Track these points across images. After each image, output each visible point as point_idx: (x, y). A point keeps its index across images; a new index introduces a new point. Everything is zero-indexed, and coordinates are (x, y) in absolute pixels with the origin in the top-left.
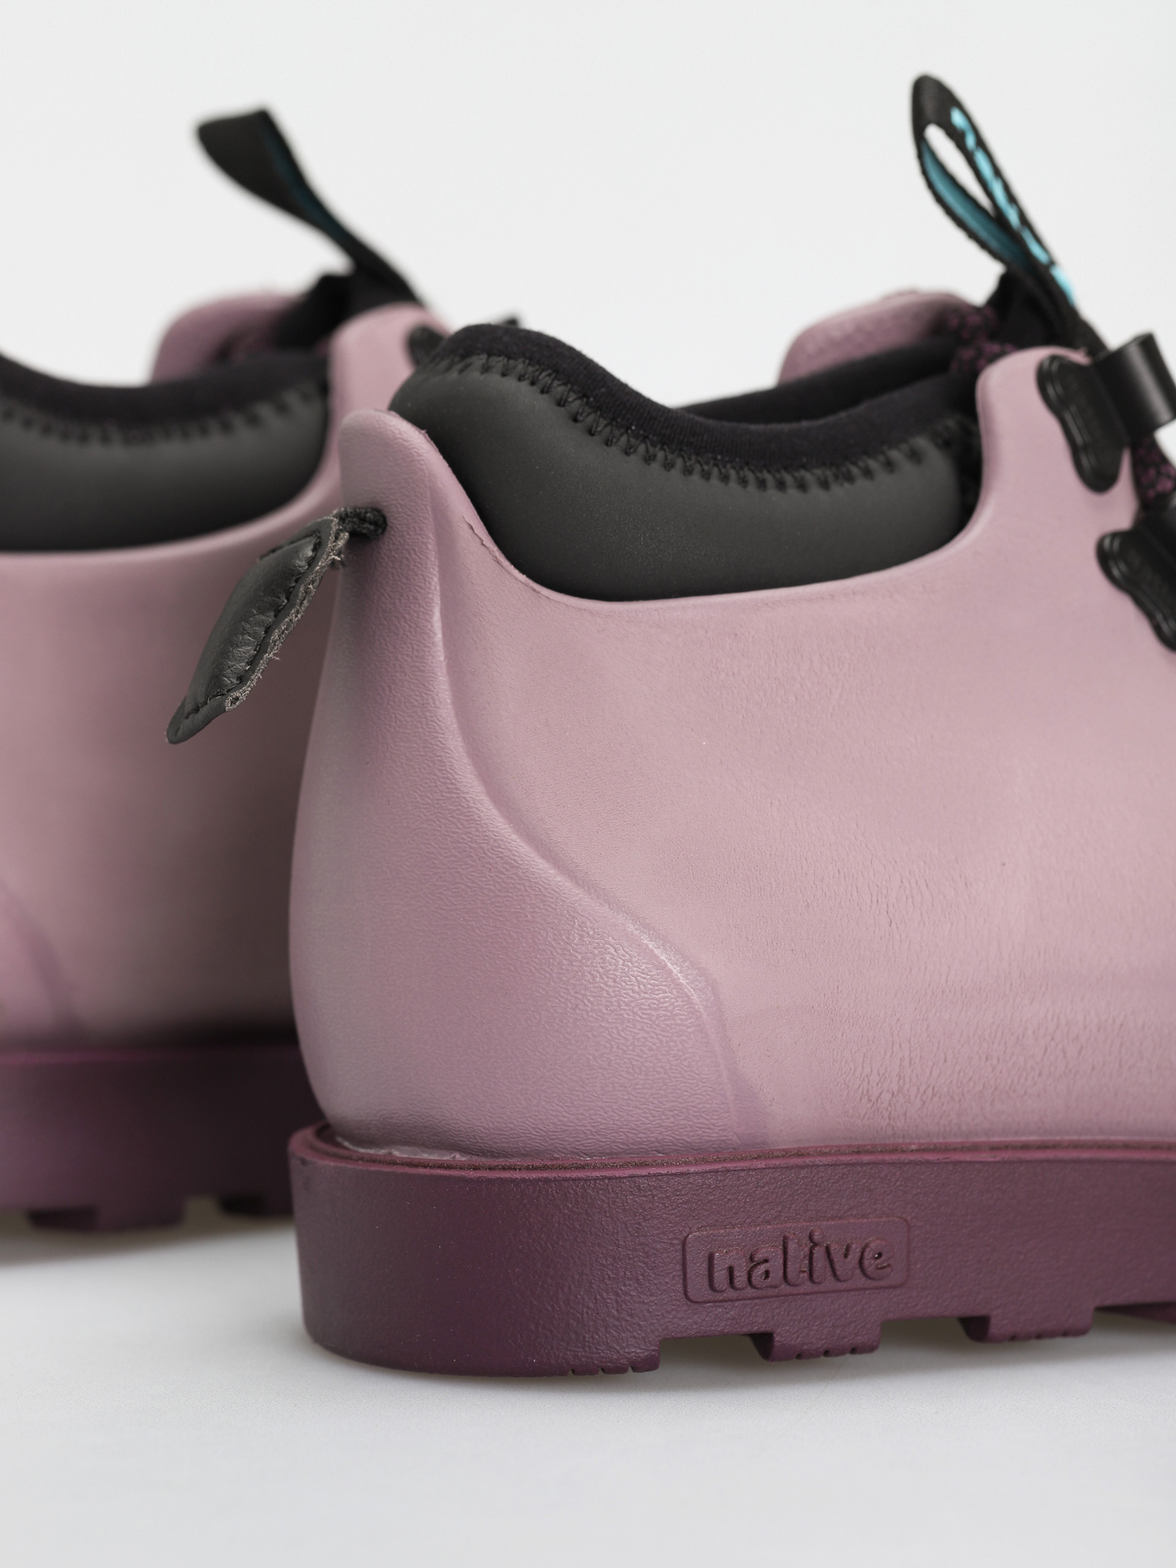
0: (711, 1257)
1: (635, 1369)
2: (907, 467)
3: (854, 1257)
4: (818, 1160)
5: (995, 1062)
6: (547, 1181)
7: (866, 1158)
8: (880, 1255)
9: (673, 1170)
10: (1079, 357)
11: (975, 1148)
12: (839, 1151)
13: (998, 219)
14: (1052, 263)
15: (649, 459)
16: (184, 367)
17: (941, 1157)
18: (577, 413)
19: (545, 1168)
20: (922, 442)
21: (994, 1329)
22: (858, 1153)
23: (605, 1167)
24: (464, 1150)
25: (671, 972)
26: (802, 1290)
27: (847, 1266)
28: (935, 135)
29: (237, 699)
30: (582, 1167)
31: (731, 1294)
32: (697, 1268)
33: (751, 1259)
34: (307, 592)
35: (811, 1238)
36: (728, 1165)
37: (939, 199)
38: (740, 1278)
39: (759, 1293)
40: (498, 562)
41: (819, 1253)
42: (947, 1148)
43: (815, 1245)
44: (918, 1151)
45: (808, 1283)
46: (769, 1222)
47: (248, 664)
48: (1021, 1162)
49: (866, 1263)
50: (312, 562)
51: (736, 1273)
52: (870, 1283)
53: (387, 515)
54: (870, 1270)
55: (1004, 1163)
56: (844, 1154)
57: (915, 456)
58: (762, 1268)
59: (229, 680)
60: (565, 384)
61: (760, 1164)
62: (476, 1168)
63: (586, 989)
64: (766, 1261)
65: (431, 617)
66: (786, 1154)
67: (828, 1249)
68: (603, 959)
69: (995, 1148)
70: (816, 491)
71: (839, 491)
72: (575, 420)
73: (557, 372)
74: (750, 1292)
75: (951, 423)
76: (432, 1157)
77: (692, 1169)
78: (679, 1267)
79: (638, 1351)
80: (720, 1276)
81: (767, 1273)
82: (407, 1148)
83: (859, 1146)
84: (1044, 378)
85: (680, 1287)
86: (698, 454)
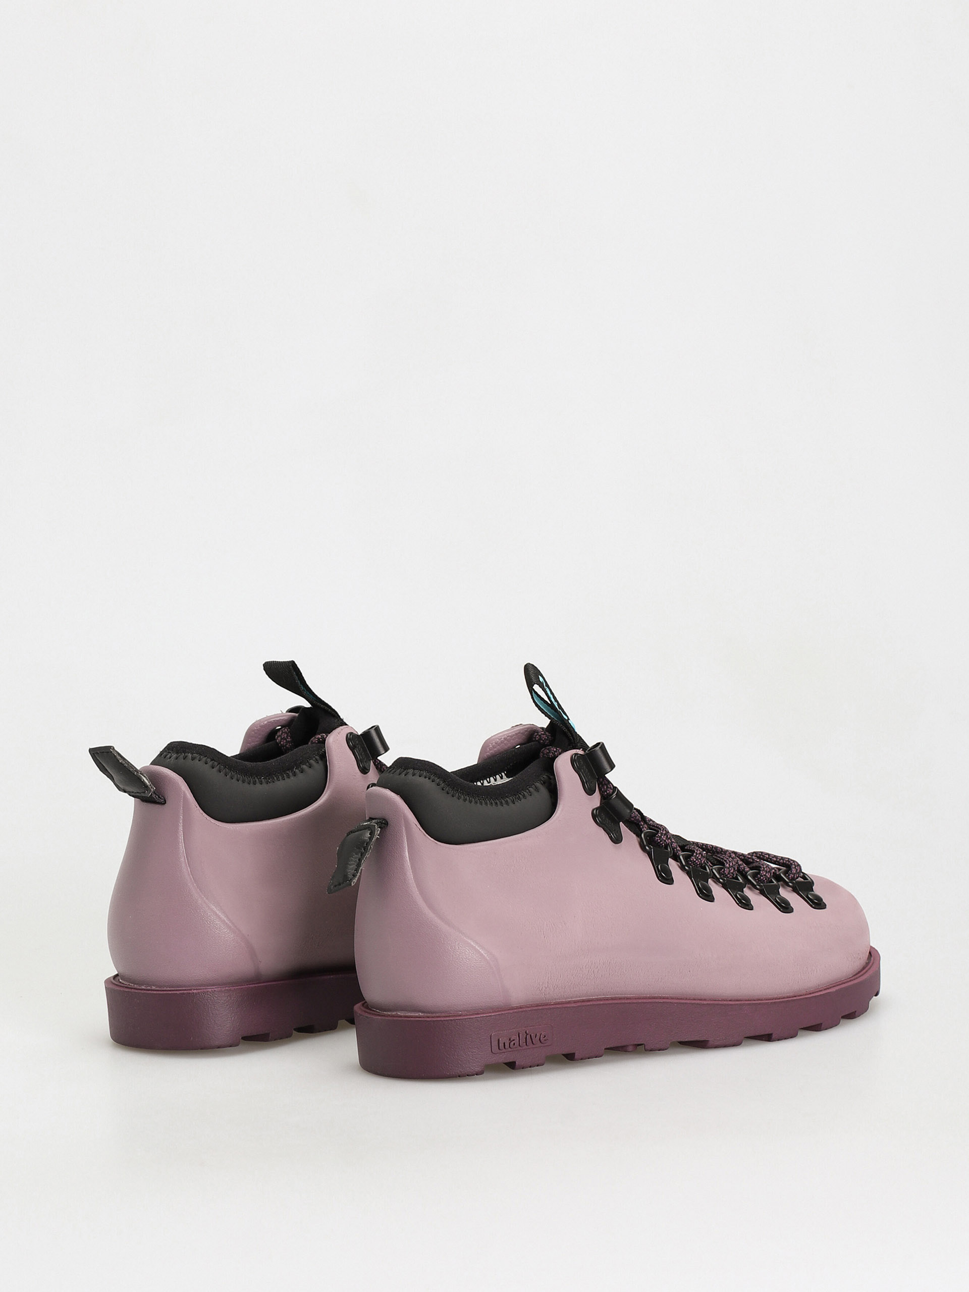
0: (499, 1040)
1: (477, 1075)
2: (535, 793)
3: (538, 1037)
4: (527, 1009)
5: (574, 976)
6: (451, 1020)
7: (540, 1008)
8: (545, 1036)
9: (487, 1015)
10: (580, 752)
11: (569, 1002)
12: (532, 1006)
13: (551, 706)
14: (569, 719)
15: (465, 800)
16: (256, 742)
17: (560, 1006)
18: (443, 787)
19: (446, 1017)
20: (538, 784)
21: (576, 1057)
22: (537, 1006)
23: (467, 1015)
24: (422, 1012)
25: (484, 956)
26: (524, 1048)
27: (536, 1040)
28: (536, 688)
29: (354, 882)
30: (460, 1016)
31: (504, 1050)
32: (495, 1043)
33: (510, 1040)
34: (371, 847)
35: (526, 1032)
36: (503, 1012)
37: (537, 705)
38: (507, 1045)
39: (512, 1049)
40: (425, 835)
41: (528, 1037)
42: (562, 1003)
43: (527, 1034)
44: (553, 1004)
45: (526, 1046)
46: (514, 1029)
47: (355, 871)
48: (583, 1006)
49: (541, 1039)
50: (371, 838)
51: (506, 1044)
52: (542, 1045)
53: (388, 821)
54: (542, 1041)
55: (579, 1006)
56: (533, 1007)
57: (537, 790)
58: (513, 1042)
59: (350, 876)
60: (439, 778)
61: (511, 1011)
62: (428, 1017)
63: (461, 963)
64: (514, 1040)
65: (405, 852)
66: (517, 1008)
67: (531, 1035)
68: (465, 954)
69: (575, 1002)
70: (511, 805)
71: (518, 803)
72: (443, 790)
73: (435, 774)
74: (510, 1049)
75: (545, 776)
76: (413, 1014)
77: (493, 1014)
78: (490, 1043)
79: (478, 1069)
80: (501, 1045)
81: (514, 1044)
82: (403, 1012)
83: (537, 1004)
84: (573, 761)
85: (490, 1049)
86: (478, 797)
